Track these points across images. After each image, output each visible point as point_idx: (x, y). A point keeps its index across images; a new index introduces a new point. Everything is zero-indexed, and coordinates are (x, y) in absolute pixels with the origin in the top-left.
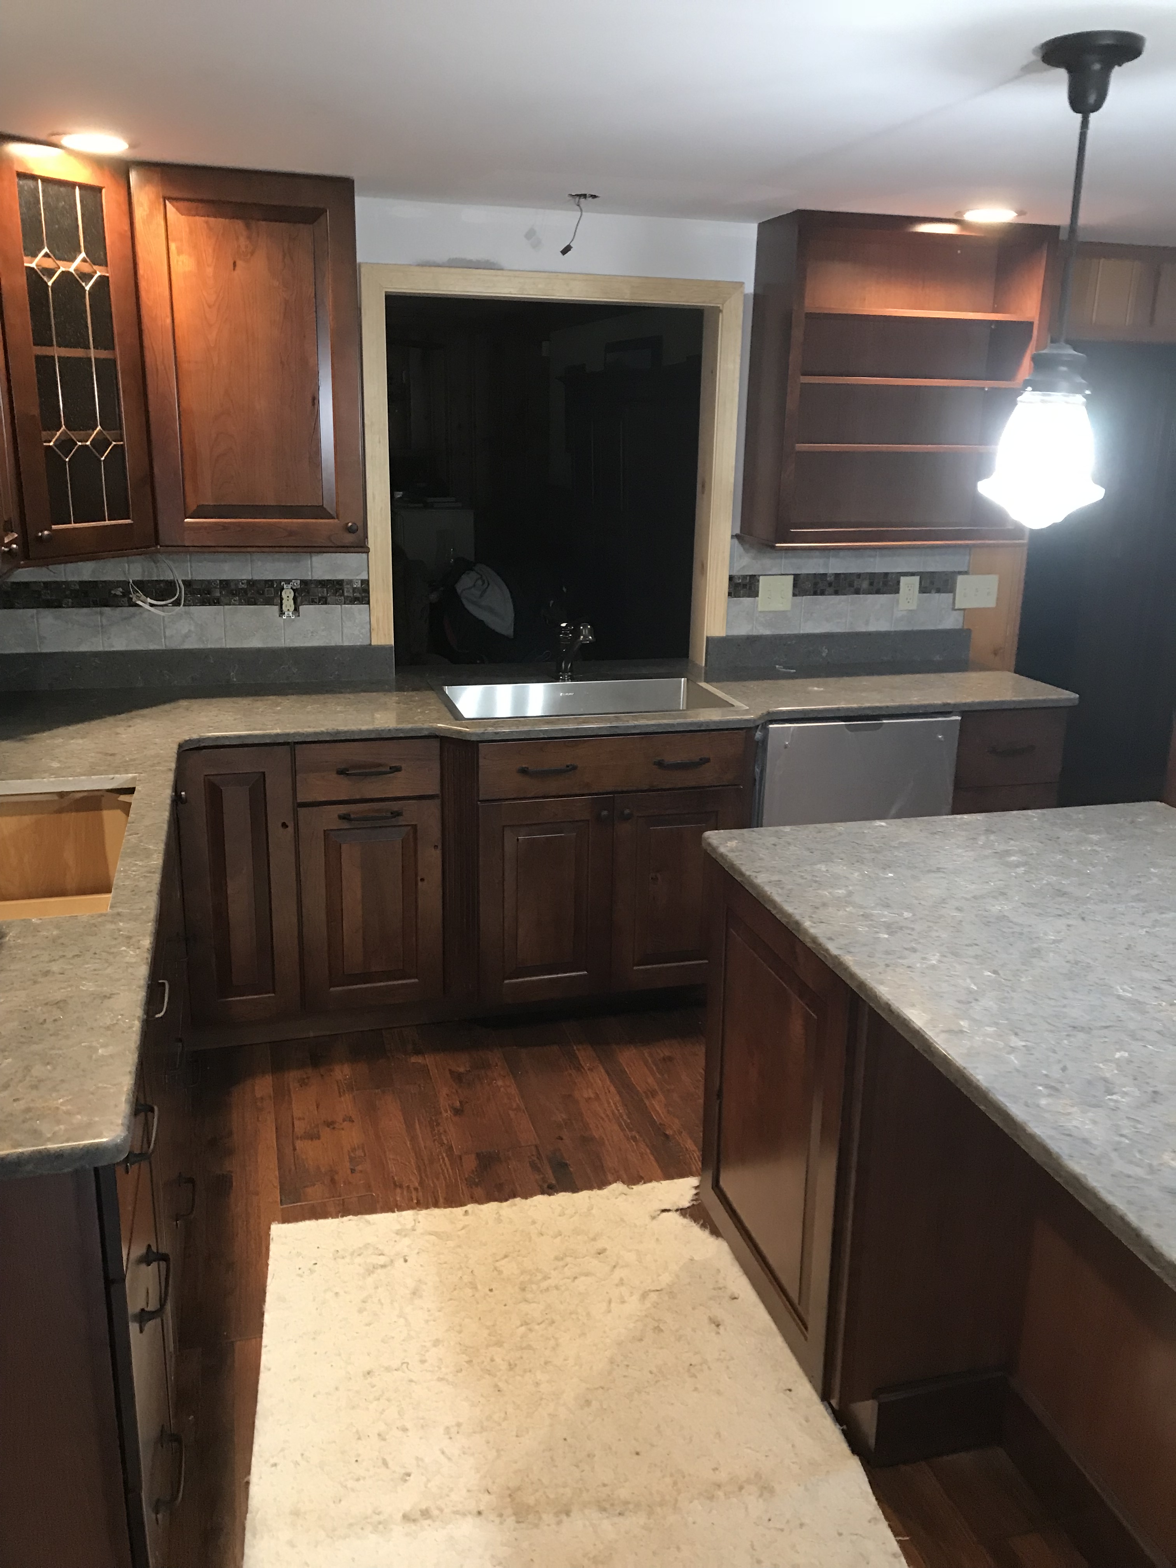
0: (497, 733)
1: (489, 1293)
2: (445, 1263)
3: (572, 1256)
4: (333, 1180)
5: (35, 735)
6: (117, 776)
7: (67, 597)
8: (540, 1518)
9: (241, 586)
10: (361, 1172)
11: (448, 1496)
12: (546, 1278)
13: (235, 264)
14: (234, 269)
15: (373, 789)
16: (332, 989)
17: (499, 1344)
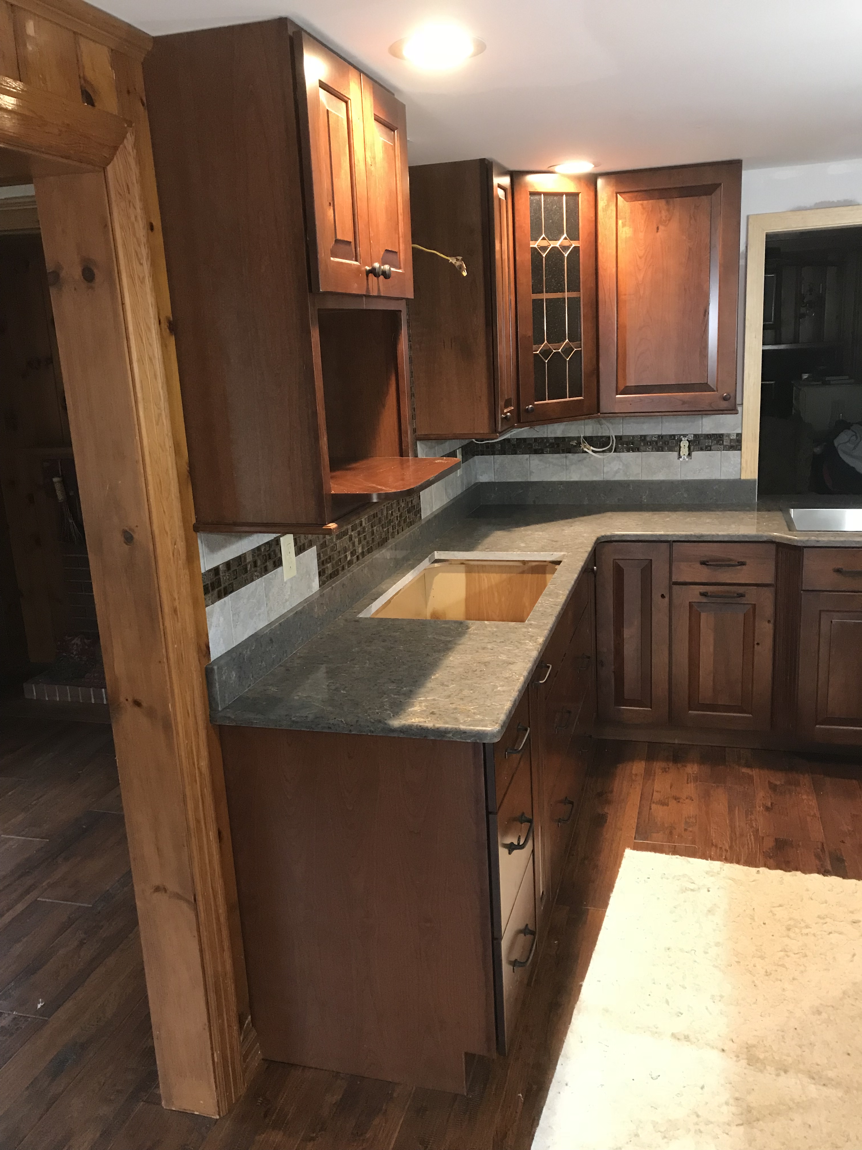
0: (818, 541)
1: (763, 925)
2: (736, 899)
3: (831, 918)
4: (671, 833)
5: (517, 529)
6: (555, 553)
7: (547, 447)
8: (765, 1068)
9: (654, 439)
10: (691, 831)
11: (704, 1034)
12: (807, 927)
13: (658, 228)
14: (657, 232)
15: (725, 576)
16: (690, 712)
17: (762, 958)
